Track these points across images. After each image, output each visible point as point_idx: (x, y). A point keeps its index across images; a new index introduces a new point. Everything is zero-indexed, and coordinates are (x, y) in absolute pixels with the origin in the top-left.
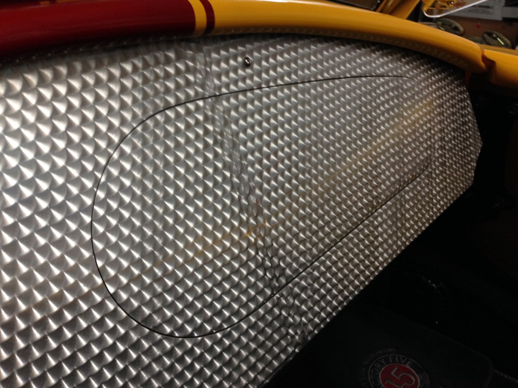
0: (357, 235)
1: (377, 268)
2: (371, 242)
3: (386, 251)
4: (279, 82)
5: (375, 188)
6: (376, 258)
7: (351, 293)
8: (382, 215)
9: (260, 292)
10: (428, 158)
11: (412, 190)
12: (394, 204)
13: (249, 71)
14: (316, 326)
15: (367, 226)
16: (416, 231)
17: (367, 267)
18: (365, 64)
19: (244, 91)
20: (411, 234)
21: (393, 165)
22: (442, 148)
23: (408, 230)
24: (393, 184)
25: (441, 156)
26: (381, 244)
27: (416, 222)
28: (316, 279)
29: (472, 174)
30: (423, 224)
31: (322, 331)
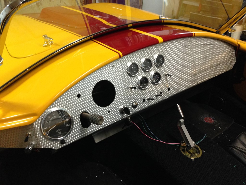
0: (208, 71)
1: (210, 78)
2: (210, 73)
4: (200, 44)
5: (212, 64)
6: (210, 76)
8: (213, 69)
9: (193, 74)
10: (223, 61)
11: (219, 66)
12: (215, 68)
13: (197, 42)
15: (210, 70)
18: (214, 42)
19: (196, 45)
21: (216, 61)
22: (227, 60)
23: (217, 73)
24: (216, 64)
25: (226, 62)
26: (212, 74)
27: (219, 72)
28: (201, 76)
29: (232, 67)
31: (200, 84)
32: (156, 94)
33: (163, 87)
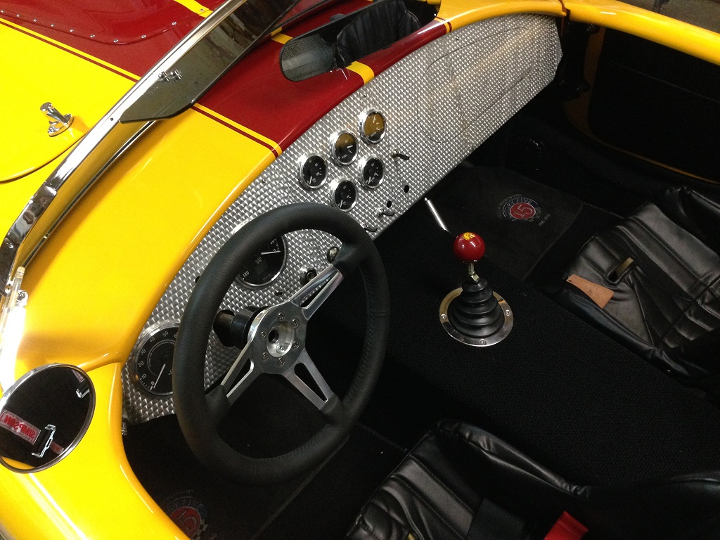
0: (494, 107)
1: (502, 122)
2: (500, 111)
3: (506, 115)
4: (468, 43)
5: (503, 85)
7: (491, 133)
8: (505, 98)
9: (459, 129)
10: (530, 67)
11: (520, 85)
12: (512, 93)
13: (458, 41)
14: (477, 145)
16: (521, 105)
17: (498, 122)
18: (502, 26)
20: (519, 107)
21: (512, 73)
22: (538, 61)
23: (517, 105)
24: (511, 83)
25: (537, 66)
26: (504, 112)
27: (521, 101)
28: (478, 126)
29: (554, 74)
30: (525, 102)
31: (479, 147)
32: (379, 210)
33: (393, 188)
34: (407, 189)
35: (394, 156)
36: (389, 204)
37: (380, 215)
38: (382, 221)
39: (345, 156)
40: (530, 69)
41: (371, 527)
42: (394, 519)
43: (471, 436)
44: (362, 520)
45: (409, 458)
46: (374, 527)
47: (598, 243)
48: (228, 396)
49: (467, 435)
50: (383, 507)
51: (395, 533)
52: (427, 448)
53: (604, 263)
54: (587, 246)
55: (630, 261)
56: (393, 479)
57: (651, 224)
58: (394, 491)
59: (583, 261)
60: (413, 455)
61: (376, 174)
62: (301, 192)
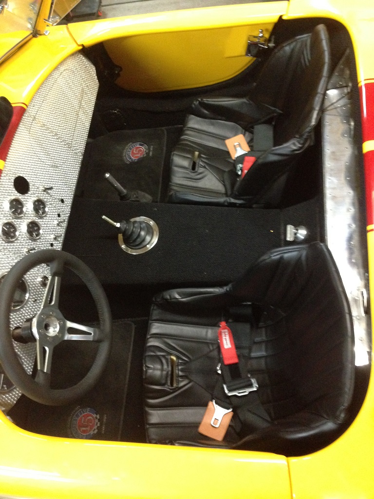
0: (78, 124)
2: (83, 123)
3: (87, 123)
4: (41, 103)
5: (75, 109)
6: (86, 126)
9: (68, 150)
11: (84, 102)
12: (82, 109)
14: (83, 150)
15: (79, 120)
16: (91, 112)
19: (37, 112)
20: (91, 114)
21: (75, 99)
22: (84, 81)
24: (78, 104)
25: (85, 84)
28: (76, 140)
29: (97, 81)
31: (85, 150)
32: (56, 222)
33: (55, 207)
34: (62, 201)
35: (44, 191)
36: (59, 215)
37: (58, 225)
38: (61, 226)
39: (19, 211)
40: (83, 89)
41: (152, 366)
42: (161, 355)
43: (170, 296)
44: (146, 366)
45: (151, 324)
46: (153, 366)
47: (177, 154)
48: (45, 371)
49: (168, 297)
50: (152, 354)
51: (164, 361)
52: (156, 313)
53: (186, 163)
54: (172, 159)
55: (197, 153)
56: (150, 338)
57: (196, 126)
58: (153, 342)
59: (175, 169)
60: (152, 320)
61: (41, 206)
62: (11, 245)
